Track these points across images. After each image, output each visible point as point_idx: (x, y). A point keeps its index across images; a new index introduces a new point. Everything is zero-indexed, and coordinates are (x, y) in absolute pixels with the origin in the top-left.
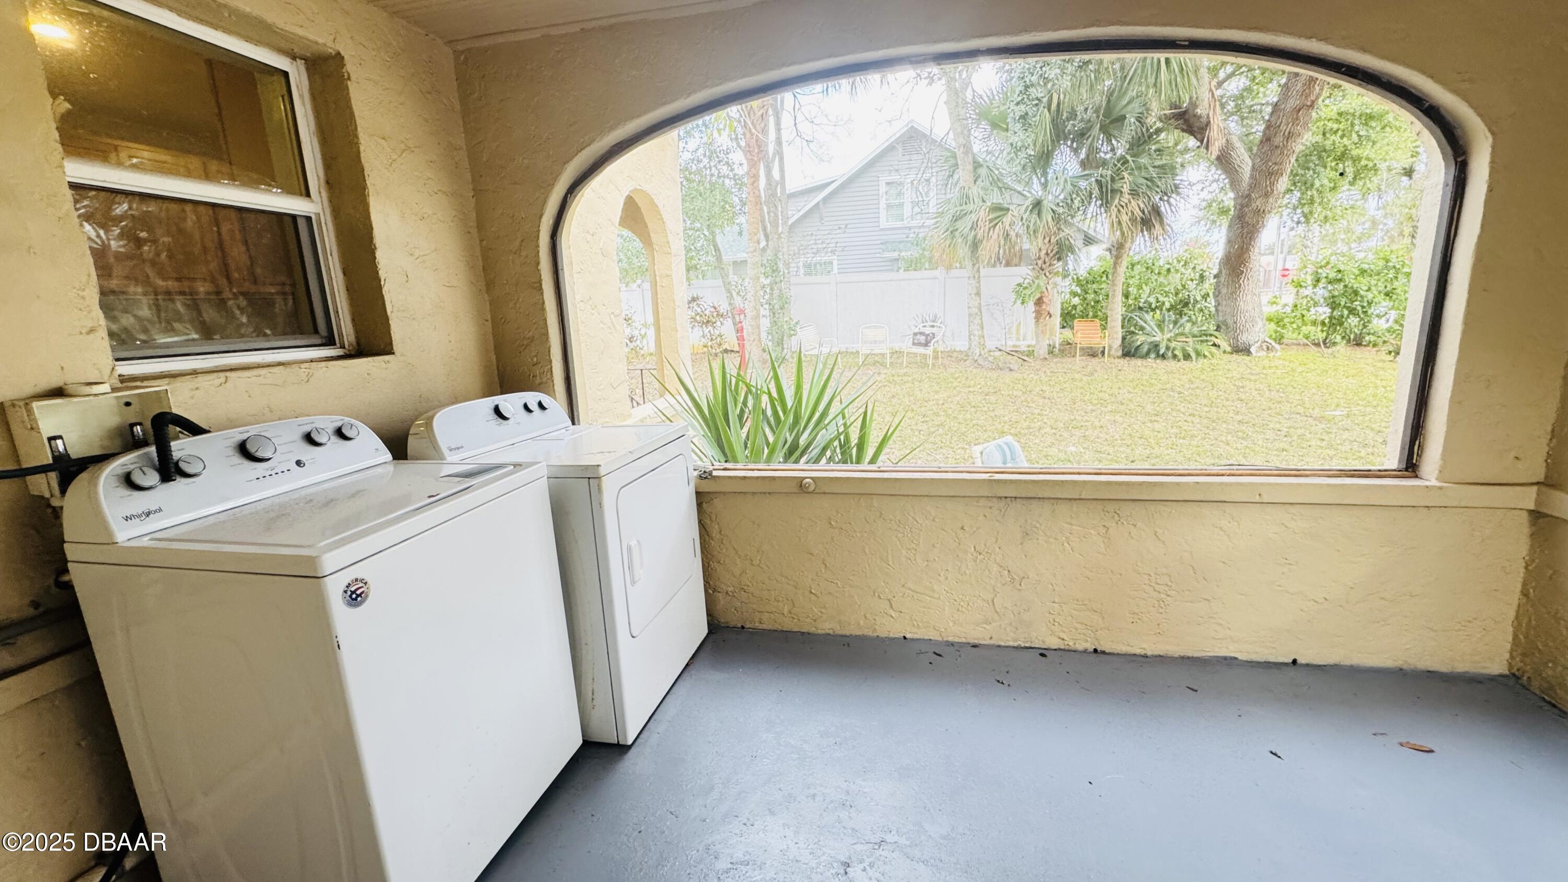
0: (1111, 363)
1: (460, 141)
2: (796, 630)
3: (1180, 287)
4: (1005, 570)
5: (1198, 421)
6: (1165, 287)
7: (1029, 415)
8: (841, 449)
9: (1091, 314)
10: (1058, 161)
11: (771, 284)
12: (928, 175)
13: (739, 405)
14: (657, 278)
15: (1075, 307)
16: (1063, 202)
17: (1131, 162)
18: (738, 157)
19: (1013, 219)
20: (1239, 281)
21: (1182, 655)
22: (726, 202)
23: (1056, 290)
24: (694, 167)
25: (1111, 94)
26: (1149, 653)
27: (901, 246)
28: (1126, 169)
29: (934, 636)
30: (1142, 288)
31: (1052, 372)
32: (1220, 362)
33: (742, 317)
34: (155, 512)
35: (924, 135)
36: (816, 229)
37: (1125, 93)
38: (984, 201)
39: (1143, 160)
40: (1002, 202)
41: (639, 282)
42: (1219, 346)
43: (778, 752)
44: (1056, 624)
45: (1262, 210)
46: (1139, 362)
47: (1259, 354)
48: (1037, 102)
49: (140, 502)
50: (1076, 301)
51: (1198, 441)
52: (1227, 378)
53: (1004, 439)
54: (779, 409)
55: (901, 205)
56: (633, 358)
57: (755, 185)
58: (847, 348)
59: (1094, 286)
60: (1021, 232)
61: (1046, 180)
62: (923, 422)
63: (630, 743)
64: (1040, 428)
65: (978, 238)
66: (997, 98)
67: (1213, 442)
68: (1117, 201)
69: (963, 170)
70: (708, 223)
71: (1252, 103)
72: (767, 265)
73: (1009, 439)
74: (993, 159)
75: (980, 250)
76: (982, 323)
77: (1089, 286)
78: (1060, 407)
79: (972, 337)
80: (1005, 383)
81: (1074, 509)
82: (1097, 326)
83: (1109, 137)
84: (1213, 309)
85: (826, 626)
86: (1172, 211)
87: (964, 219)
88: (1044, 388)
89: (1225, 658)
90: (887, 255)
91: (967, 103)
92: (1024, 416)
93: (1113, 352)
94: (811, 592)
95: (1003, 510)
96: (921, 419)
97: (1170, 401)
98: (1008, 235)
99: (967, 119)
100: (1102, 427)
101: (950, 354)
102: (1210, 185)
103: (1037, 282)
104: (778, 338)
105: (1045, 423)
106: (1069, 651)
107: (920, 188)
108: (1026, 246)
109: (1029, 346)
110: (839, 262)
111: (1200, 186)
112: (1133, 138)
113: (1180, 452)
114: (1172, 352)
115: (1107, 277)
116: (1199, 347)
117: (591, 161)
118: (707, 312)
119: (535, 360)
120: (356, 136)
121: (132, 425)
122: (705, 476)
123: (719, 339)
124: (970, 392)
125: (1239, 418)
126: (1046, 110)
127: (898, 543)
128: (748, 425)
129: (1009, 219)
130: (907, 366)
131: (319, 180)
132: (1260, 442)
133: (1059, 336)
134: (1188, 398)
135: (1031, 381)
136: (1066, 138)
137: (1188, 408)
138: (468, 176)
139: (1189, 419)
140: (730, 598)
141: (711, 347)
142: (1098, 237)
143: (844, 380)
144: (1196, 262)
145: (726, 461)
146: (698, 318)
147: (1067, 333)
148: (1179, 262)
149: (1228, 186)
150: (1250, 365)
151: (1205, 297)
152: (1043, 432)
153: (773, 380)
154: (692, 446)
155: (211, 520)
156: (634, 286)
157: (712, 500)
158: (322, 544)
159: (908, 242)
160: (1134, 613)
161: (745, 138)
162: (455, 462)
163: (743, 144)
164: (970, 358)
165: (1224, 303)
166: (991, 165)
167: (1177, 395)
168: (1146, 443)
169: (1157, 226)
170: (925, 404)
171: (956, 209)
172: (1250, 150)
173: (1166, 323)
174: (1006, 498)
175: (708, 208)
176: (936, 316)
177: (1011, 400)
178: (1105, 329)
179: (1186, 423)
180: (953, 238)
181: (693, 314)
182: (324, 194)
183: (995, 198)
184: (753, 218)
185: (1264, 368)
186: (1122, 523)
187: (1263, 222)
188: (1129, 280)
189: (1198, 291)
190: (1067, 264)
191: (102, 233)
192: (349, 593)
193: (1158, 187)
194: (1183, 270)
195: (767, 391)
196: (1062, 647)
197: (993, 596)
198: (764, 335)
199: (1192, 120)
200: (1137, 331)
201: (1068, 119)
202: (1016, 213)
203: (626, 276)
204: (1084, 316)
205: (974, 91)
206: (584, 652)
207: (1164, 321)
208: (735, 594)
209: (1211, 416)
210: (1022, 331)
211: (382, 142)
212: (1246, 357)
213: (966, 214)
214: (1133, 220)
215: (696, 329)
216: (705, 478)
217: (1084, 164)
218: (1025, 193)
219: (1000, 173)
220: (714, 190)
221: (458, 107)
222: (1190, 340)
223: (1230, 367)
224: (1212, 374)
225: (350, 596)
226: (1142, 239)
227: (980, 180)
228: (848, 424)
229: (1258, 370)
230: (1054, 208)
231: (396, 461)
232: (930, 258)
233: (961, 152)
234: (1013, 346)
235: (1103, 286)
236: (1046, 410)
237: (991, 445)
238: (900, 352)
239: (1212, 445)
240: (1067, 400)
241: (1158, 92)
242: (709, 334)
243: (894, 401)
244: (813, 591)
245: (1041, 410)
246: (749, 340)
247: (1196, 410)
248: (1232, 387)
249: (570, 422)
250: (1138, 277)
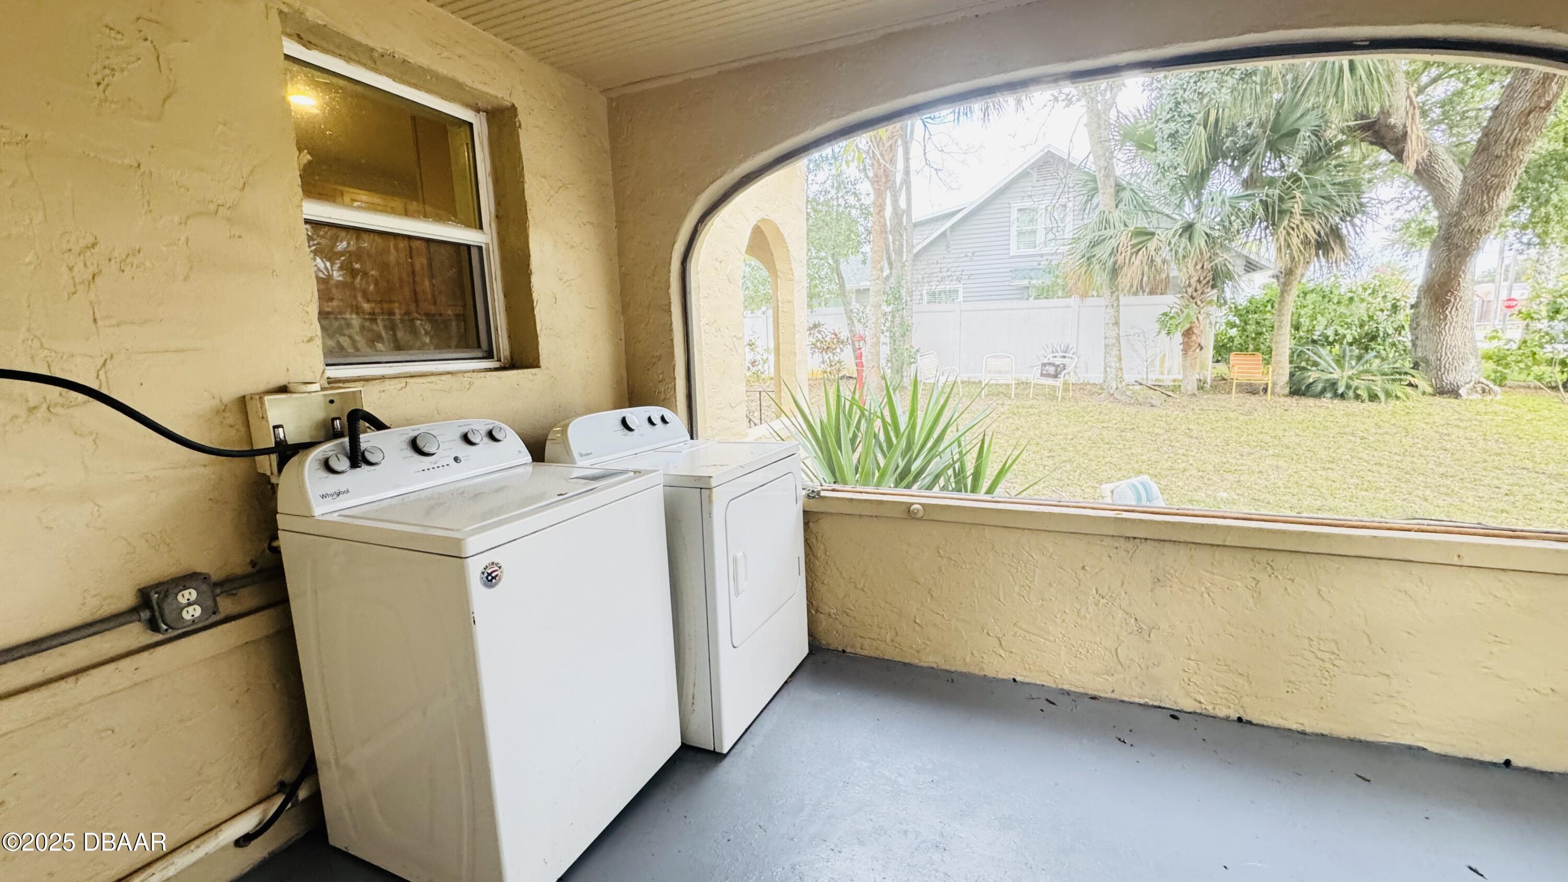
0: (1275, 402)
1: (608, 178)
2: (898, 659)
3: (1366, 318)
4: (1131, 617)
5: (1386, 471)
6: (1346, 318)
7: (1172, 455)
8: (955, 478)
9: (1251, 347)
10: (1215, 181)
11: (892, 311)
12: (1064, 200)
13: (852, 429)
14: (780, 304)
15: (1231, 339)
16: (1219, 225)
17: (1304, 180)
18: (865, 187)
19: (1160, 244)
20: (1444, 312)
21: (1352, 737)
22: (852, 231)
23: (1208, 320)
24: (822, 199)
25: (1281, 107)
26: (1308, 730)
27: (1032, 274)
28: (1298, 187)
29: (1048, 682)
30: (1316, 319)
31: (1202, 410)
32: (1417, 404)
33: (862, 343)
34: (344, 492)
35: (1062, 160)
36: (942, 257)
37: (1297, 105)
38: (1126, 225)
39: (1320, 177)
40: (1147, 226)
41: (764, 309)
42: (1417, 386)
43: (871, 782)
44: (1191, 684)
45: (1476, 230)
46: (1311, 402)
47: (1471, 397)
48: (1190, 119)
49: (333, 483)
50: (1234, 332)
51: (1386, 494)
52: (1426, 423)
53: (1139, 478)
54: (892, 434)
55: (1034, 232)
56: (754, 382)
57: (881, 214)
58: (969, 378)
59: (1256, 316)
60: (1168, 258)
61: (1200, 202)
62: (1049, 457)
63: (725, 751)
64: (1185, 470)
65: (1119, 262)
66: (1144, 117)
67: (1405, 497)
68: (1286, 223)
69: (1104, 194)
70: (832, 252)
71: (1465, 109)
72: (889, 292)
73: (1146, 477)
74: (1139, 181)
75: (1119, 277)
76: (1120, 355)
77: (1250, 316)
78: (1210, 448)
79: (1108, 369)
80: (1144, 420)
81: (1217, 557)
82: (1259, 360)
83: (1277, 153)
84: (1409, 344)
85: (929, 659)
86: (1356, 233)
87: (1102, 246)
88: (1191, 427)
89: (1410, 747)
90: (1017, 283)
91: (1110, 124)
92: (1166, 456)
93: (1278, 390)
94: (916, 622)
95: (1131, 552)
96: (1046, 453)
97: (1349, 447)
98: (1152, 261)
99: (1109, 141)
100: (1261, 472)
101: (1082, 387)
102: (1408, 204)
103: (1186, 311)
104: (898, 365)
105: (1191, 464)
106: (1207, 716)
107: (1056, 214)
108: (1174, 273)
109: (1174, 381)
110: (965, 290)
111: (1393, 205)
112: (1307, 153)
113: (1361, 505)
114: (1355, 392)
115: (1272, 307)
116: (1389, 386)
117: (722, 192)
118: (828, 339)
119: (661, 376)
120: (522, 176)
121: (333, 419)
122: (813, 495)
123: (838, 365)
124: (1103, 427)
125: (1442, 470)
126: (1202, 128)
127: (1011, 577)
128: (859, 449)
129: (1155, 244)
130: (1033, 398)
131: (490, 213)
132: (1470, 500)
133: (1211, 371)
134: (1372, 445)
135: (1175, 419)
136: (1225, 157)
137: (1373, 456)
138: (613, 209)
139: (1375, 468)
140: (832, 620)
141: (830, 373)
142: (1262, 262)
143: (961, 408)
144: (1387, 290)
145: (835, 483)
146: (818, 344)
147: (1222, 368)
148: (1365, 289)
149: (1430, 204)
150: (1458, 409)
151: (1399, 329)
152: (1187, 474)
153: (887, 406)
154: (802, 465)
155: (385, 503)
156: (759, 313)
157: (819, 519)
158: (468, 529)
159: (1040, 269)
160: (1290, 682)
161: (873, 169)
162: (584, 466)
163: (871, 174)
164: (1106, 391)
165: (1424, 337)
166: (1135, 187)
167: (1358, 440)
168: (1317, 493)
169: (1337, 249)
170: (1053, 438)
171: (1094, 234)
172: (1462, 162)
173: (1347, 359)
174: (1135, 538)
175: (833, 237)
176: (1068, 347)
177: (1150, 437)
178: (1268, 364)
179: (1370, 473)
180: (1089, 265)
181: (814, 340)
182: (494, 226)
183: (1141, 222)
184: (878, 247)
185: (1478, 413)
186: (1276, 577)
187: (1478, 244)
188: (1300, 310)
189: (1389, 323)
190: (1223, 291)
191: (328, 264)
192: (486, 574)
193: (1338, 206)
194: (1370, 299)
195: (880, 415)
196: (1199, 711)
197: (1117, 645)
198: (883, 362)
199: (1383, 131)
200: (1309, 367)
201: (1227, 136)
202: (1163, 238)
203: (751, 303)
204: (1243, 349)
205: (1118, 112)
206: (687, 656)
207: (1344, 357)
208: (837, 617)
209: (1403, 467)
210: (1166, 365)
211: (544, 180)
212: (1453, 400)
213: (1105, 239)
214: (1306, 242)
215: (816, 355)
216: (813, 497)
217: (1247, 184)
218: (1174, 216)
219: (1146, 195)
220: (840, 220)
221: (607, 145)
222: (1378, 378)
223: (1431, 411)
224: (1407, 418)
225: (487, 578)
226: (1317, 264)
227: (1123, 203)
228: (964, 452)
229: (1469, 415)
230: (1209, 231)
231: (535, 463)
232: (1063, 286)
233: (1101, 175)
234: (1156, 380)
235: (1268, 316)
236: (1192, 451)
237: (1124, 483)
238: (1027, 383)
239: (1404, 500)
240: (1218, 441)
241: (1340, 102)
242: (828, 360)
243: (1018, 433)
244: (917, 621)
245: (1187, 450)
246: (868, 367)
247: (1384, 459)
248: (1434, 434)
249: (689, 437)
250: (1312, 307)
